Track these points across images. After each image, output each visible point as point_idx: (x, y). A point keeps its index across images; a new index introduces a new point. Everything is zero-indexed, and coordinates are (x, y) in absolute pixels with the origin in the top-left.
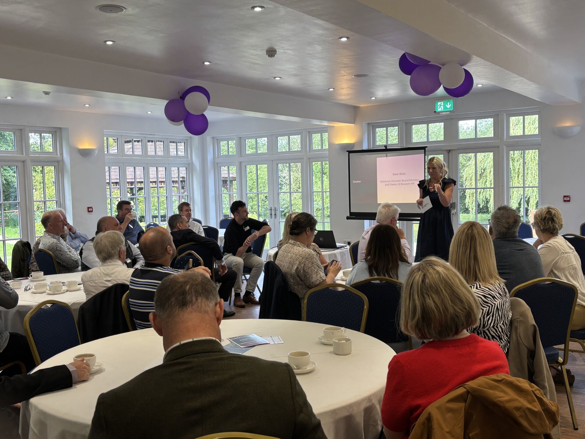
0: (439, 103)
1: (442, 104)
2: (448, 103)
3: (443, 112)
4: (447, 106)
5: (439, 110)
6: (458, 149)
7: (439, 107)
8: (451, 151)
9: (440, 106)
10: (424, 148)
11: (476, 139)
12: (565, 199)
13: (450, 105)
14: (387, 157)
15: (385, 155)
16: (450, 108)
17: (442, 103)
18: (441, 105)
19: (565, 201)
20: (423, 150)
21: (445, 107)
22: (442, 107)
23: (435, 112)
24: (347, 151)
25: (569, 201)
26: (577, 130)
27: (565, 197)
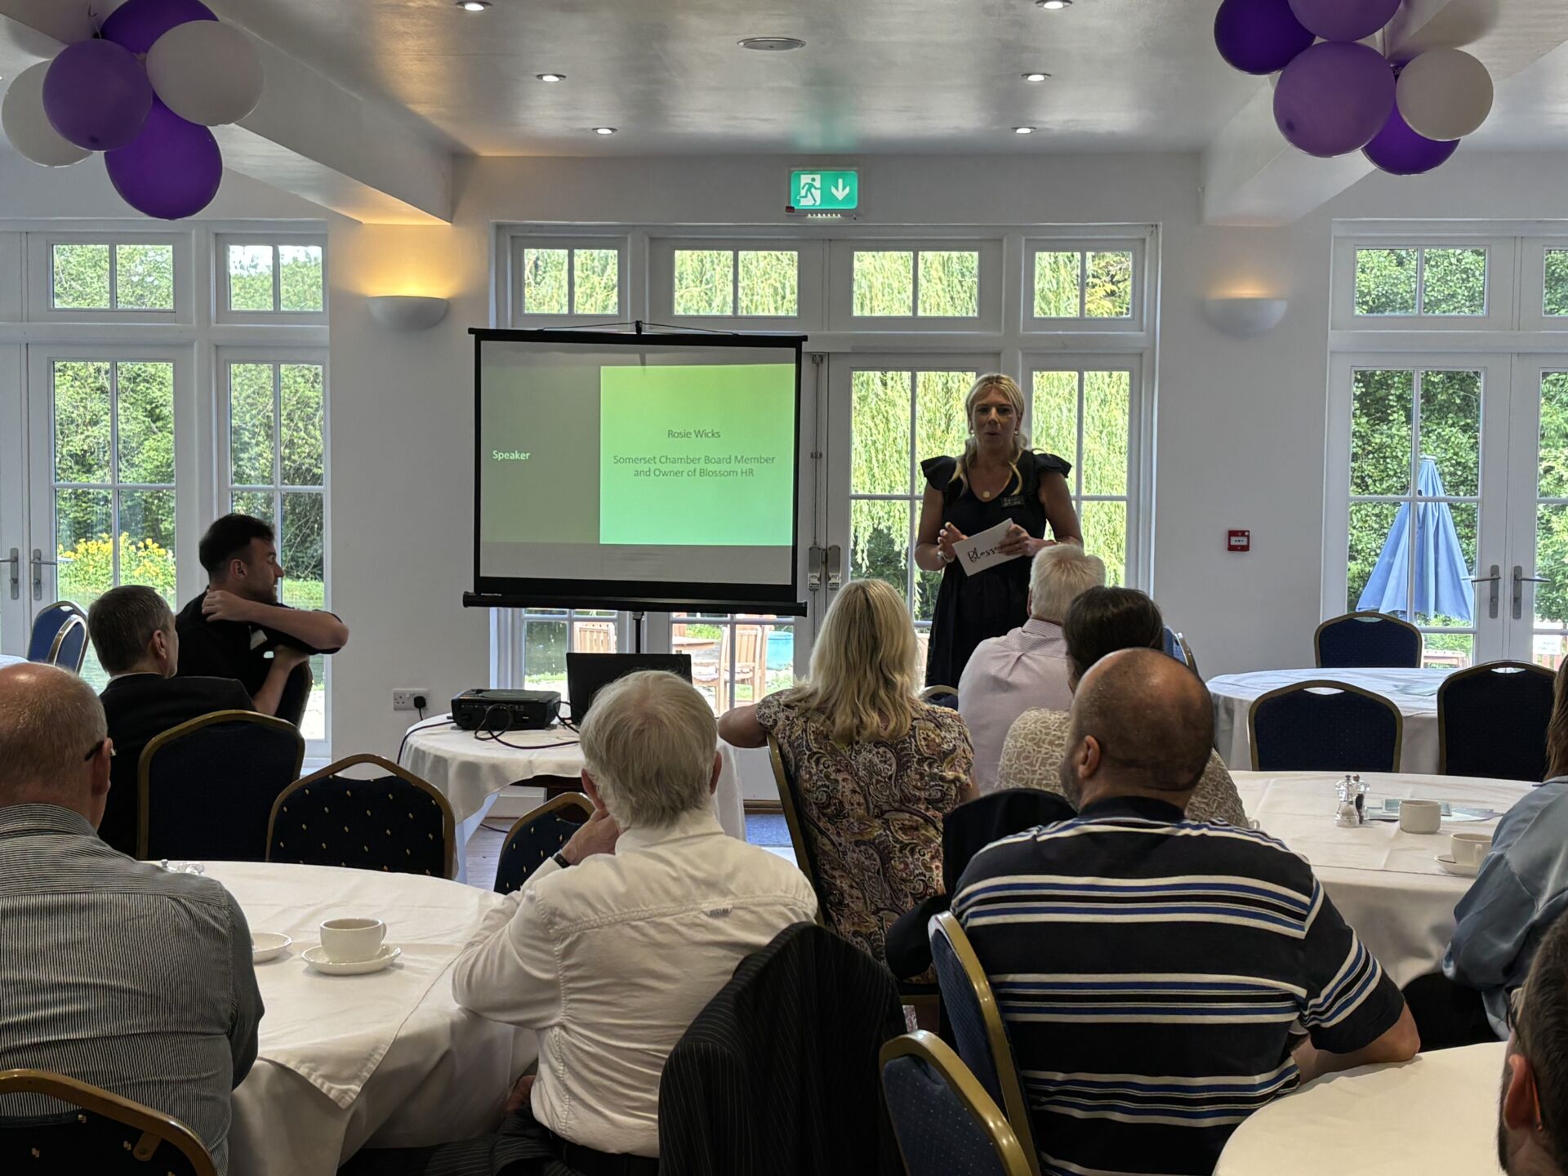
0: (805, 179)
1: (817, 184)
2: (840, 181)
3: (816, 212)
4: (833, 190)
5: (806, 203)
6: (855, 353)
7: (803, 193)
8: (825, 360)
9: (809, 190)
10: (795, 342)
11: (914, 321)
12: (1234, 541)
13: (847, 190)
14: (643, 363)
15: (637, 357)
16: (847, 198)
17: (818, 177)
18: (811, 186)
19: (1232, 548)
20: (793, 350)
21: (827, 196)
22: (817, 193)
23: (790, 209)
24: (471, 331)
25: (1245, 548)
26: (1279, 310)
27: (1232, 533)
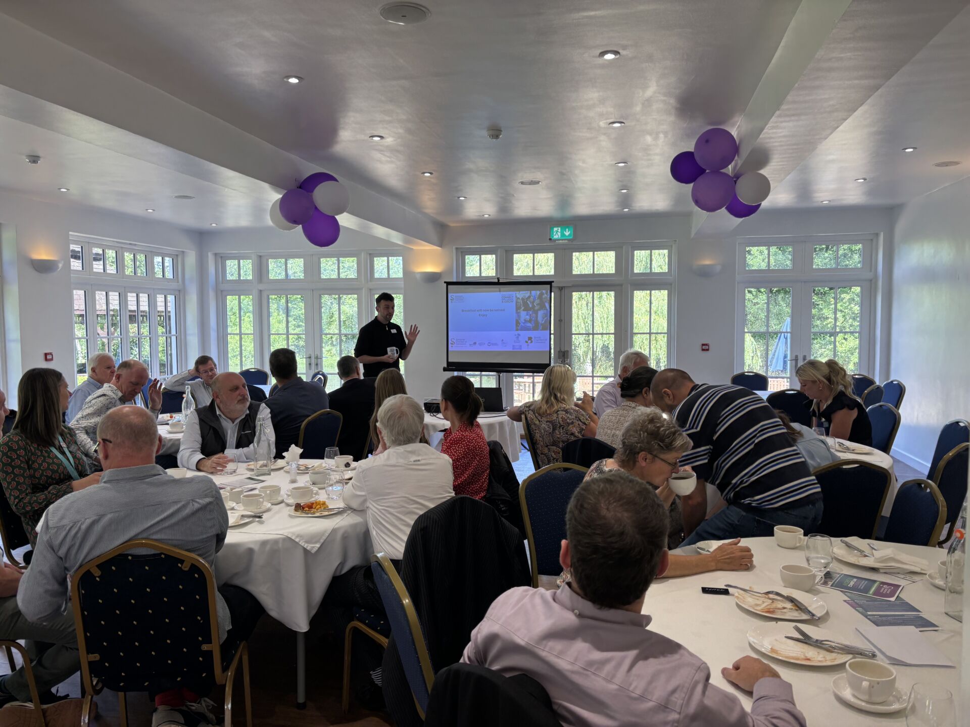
0: (555, 229)
1: (559, 231)
2: (567, 229)
3: (559, 240)
4: (565, 232)
5: (556, 237)
6: (573, 286)
7: (555, 234)
8: (563, 289)
9: (557, 233)
10: (550, 283)
11: (593, 275)
12: (704, 347)
13: (569, 232)
14: (500, 291)
15: (498, 289)
16: (569, 235)
17: (560, 228)
18: (557, 231)
19: (703, 350)
20: (549, 286)
21: (563, 234)
22: (559, 234)
23: (550, 239)
24: (445, 282)
25: (708, 350)
26: (718, 268)
27: (703, 345)
